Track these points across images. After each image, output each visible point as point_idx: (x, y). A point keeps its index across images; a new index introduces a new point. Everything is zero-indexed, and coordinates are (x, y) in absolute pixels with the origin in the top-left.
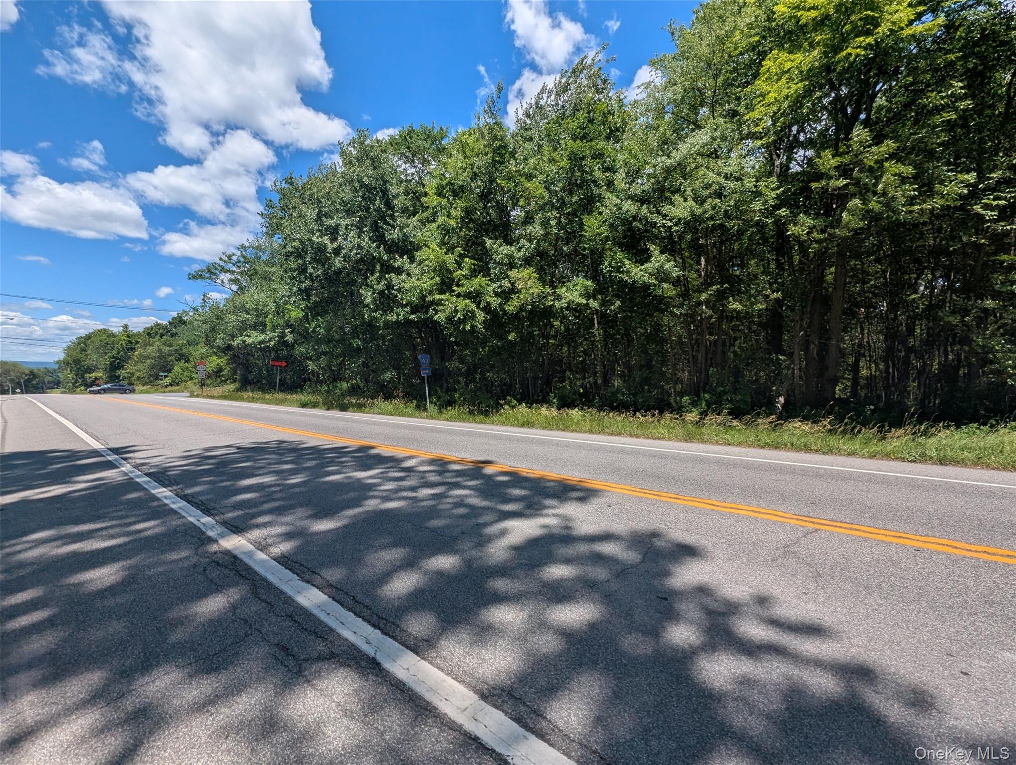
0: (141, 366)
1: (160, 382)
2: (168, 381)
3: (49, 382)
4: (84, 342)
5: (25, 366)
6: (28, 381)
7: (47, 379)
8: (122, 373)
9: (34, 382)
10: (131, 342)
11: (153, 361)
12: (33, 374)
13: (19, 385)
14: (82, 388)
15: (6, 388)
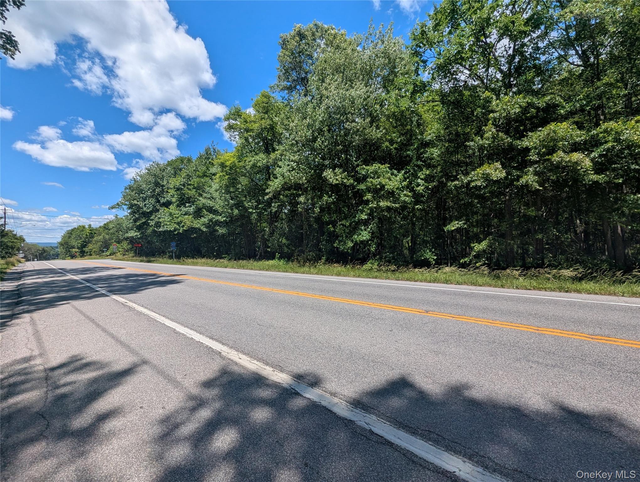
0: (95, 246)
1: (104, 254)
2: (108, 253)
3: (53, 255)
4: (70, 233)
5: (40, 245)
6: (41, 254)
7: (52, 252)
8: (86, 249)
9: (44, 255)
10: (91, 233)
11: (101, 243)
12: (44, 251)
13: (36, 256)
14: (69, 258)
15: (29, 258)
